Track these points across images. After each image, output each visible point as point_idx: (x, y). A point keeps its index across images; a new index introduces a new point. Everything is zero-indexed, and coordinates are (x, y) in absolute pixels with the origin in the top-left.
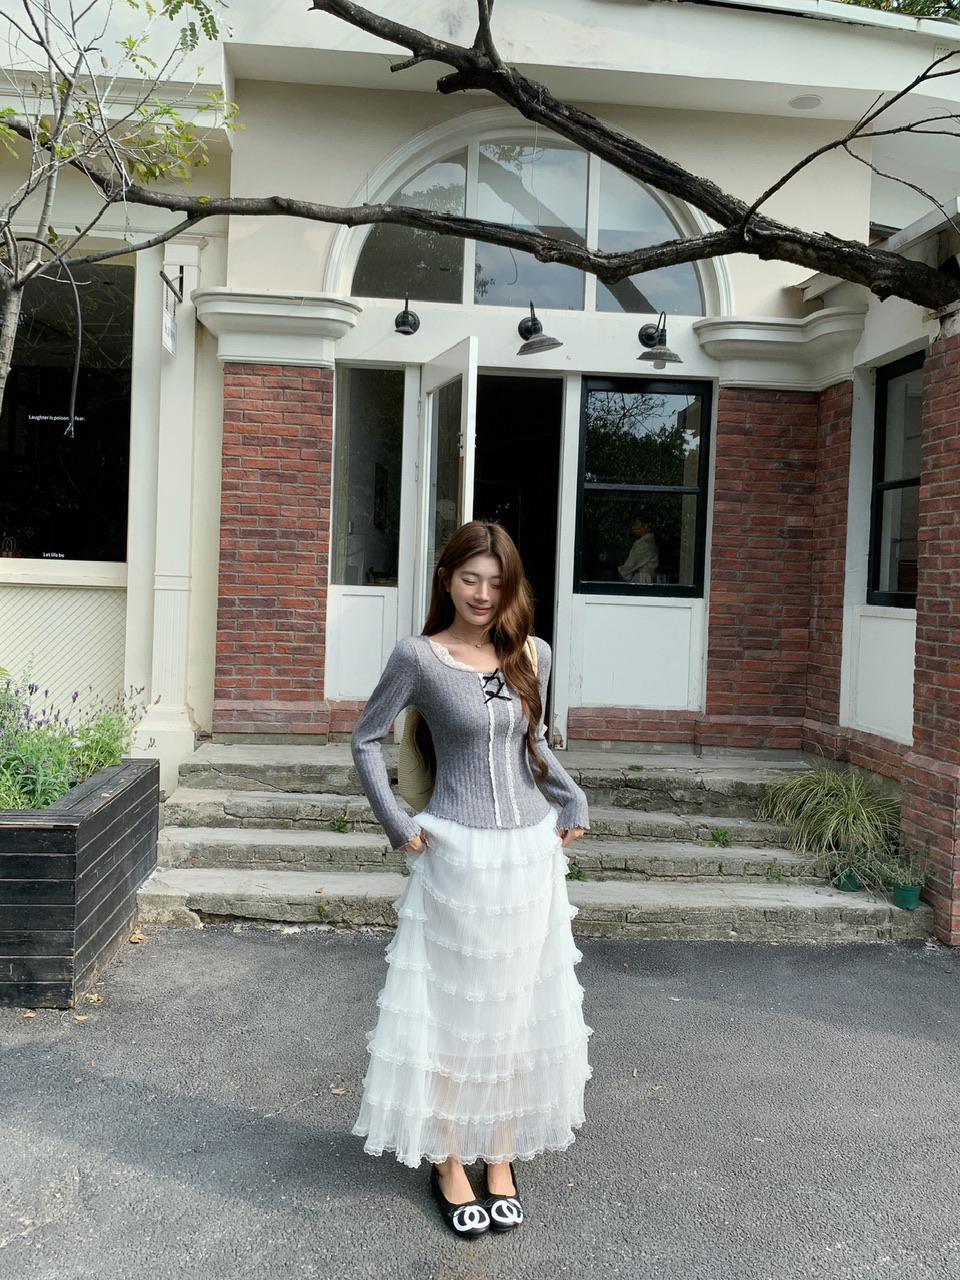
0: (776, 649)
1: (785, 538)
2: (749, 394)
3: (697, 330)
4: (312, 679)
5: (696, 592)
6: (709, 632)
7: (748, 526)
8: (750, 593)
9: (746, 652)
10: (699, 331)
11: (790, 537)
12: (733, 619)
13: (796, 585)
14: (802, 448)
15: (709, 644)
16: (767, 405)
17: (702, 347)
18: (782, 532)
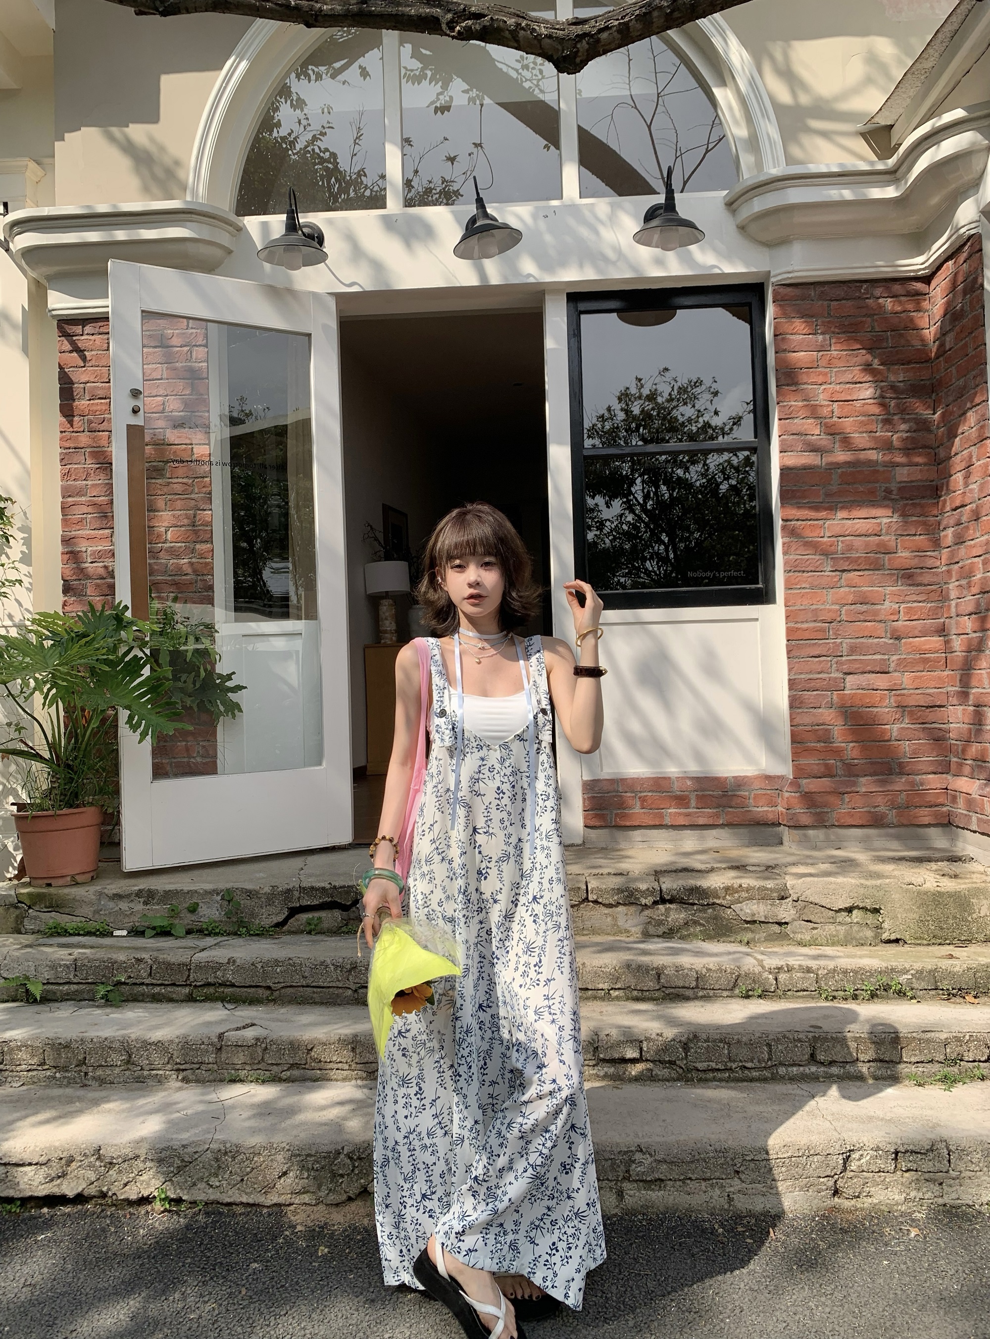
0: (895, 671)
1: (896, 500)
2: (819, 289)
3: (731, 205)
4: (199, 759)
5: (764, 597)
6: (789, 652)
7: (834, 488)
8: (847, 589)
9: (849, 678)
10: (735, 206)
11: (902, 498)
12: (822, 630)
13: (918, 570)
14: (909, 363)
15: (790, 670)
16: (849, 303)
17: (742, 228)
18: (888, 491)
